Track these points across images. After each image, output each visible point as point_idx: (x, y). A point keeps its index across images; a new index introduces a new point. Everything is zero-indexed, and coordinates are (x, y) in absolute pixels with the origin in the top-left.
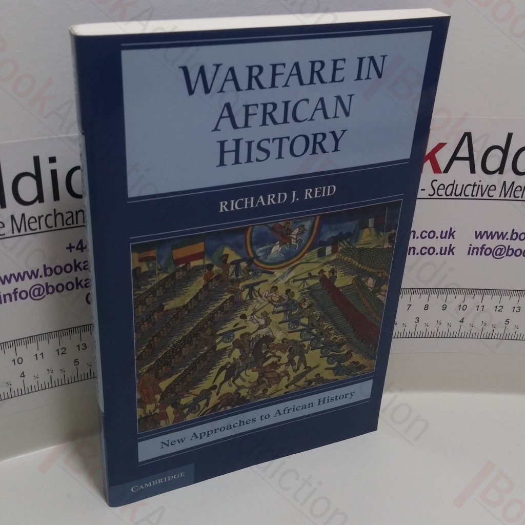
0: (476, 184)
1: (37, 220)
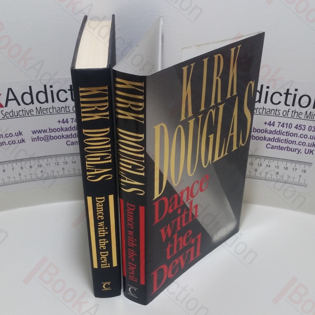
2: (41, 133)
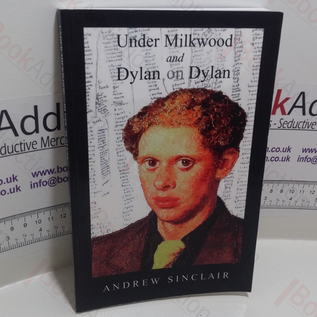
0: (305, 121)
1: (56, 140)
2: (45, 174)
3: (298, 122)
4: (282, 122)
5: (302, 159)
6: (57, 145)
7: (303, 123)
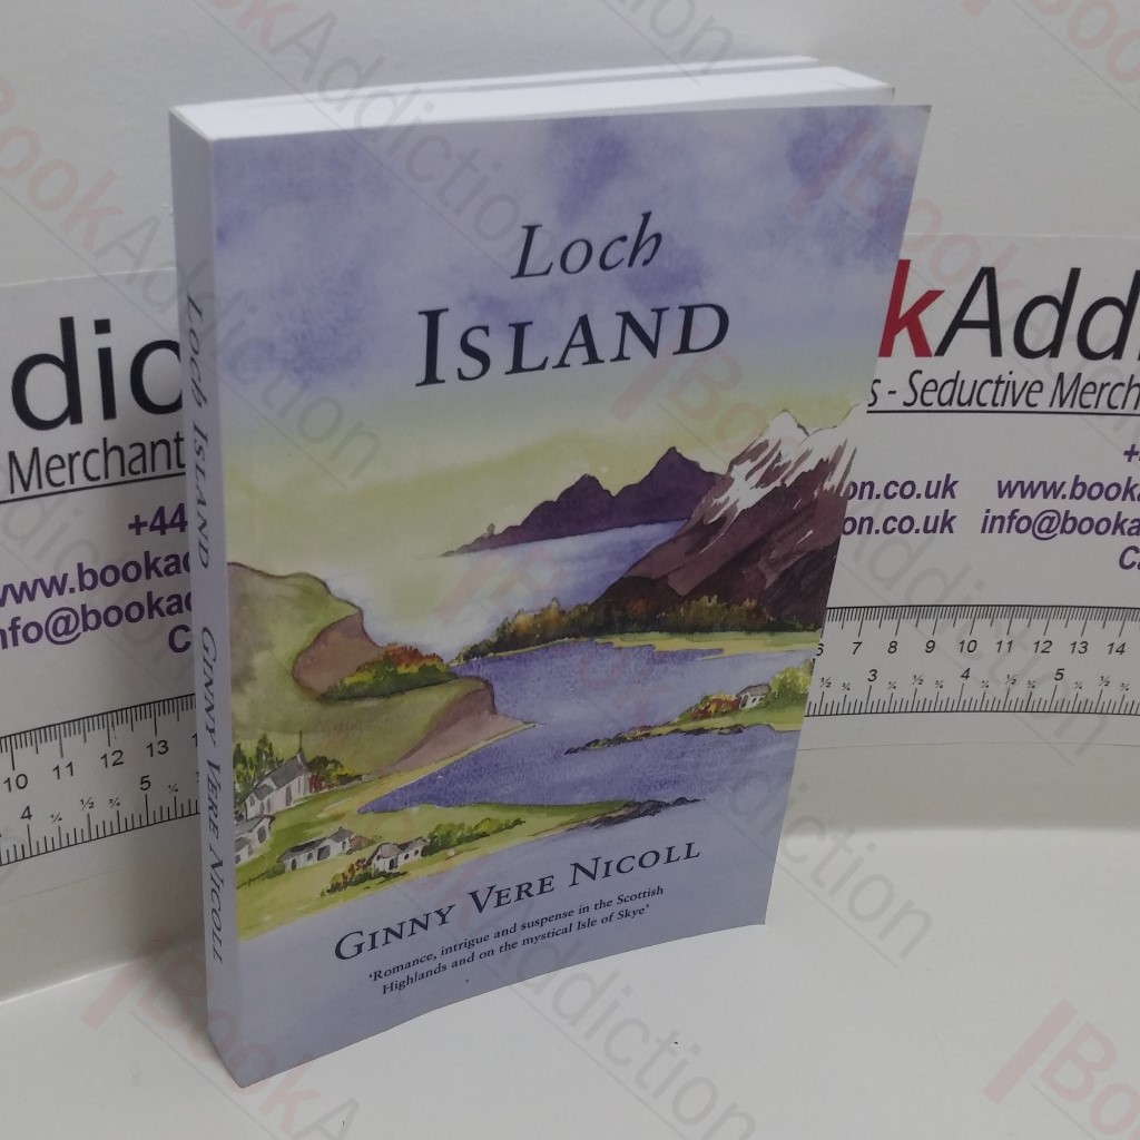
0: (1002, 379)
1: (67, 462)
2: (32, 597)
3: (976, 382)
4: (919, 382)
5: (998, 522)
6: (72, 482)
7: (994, 385)
